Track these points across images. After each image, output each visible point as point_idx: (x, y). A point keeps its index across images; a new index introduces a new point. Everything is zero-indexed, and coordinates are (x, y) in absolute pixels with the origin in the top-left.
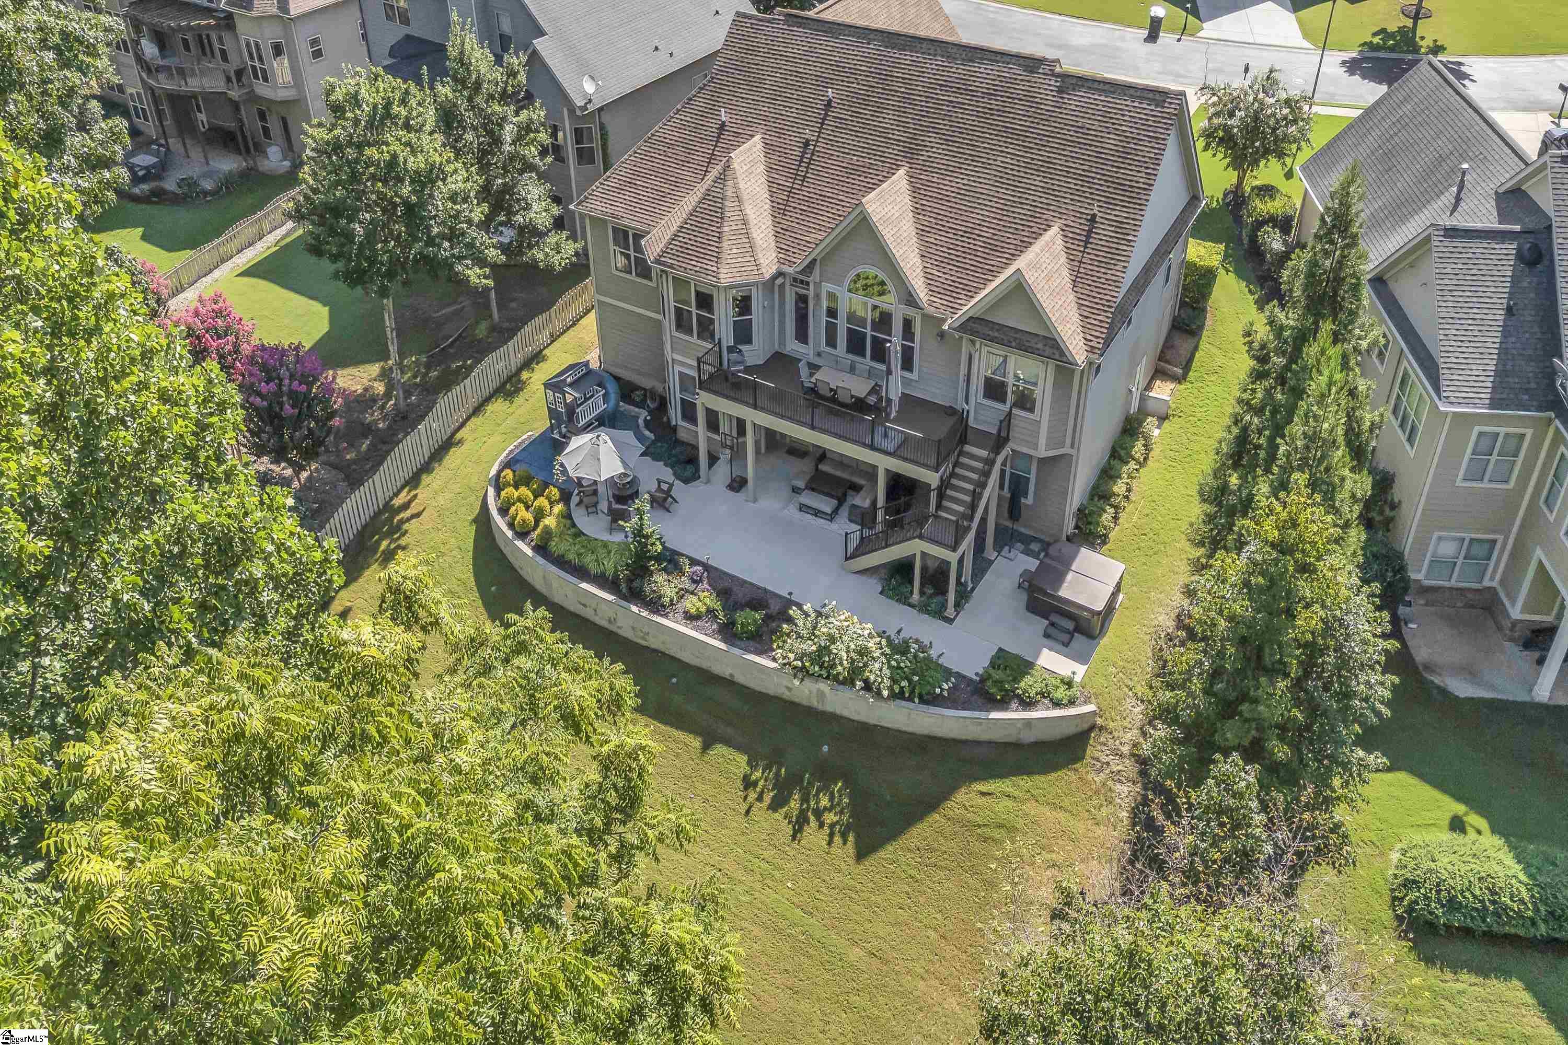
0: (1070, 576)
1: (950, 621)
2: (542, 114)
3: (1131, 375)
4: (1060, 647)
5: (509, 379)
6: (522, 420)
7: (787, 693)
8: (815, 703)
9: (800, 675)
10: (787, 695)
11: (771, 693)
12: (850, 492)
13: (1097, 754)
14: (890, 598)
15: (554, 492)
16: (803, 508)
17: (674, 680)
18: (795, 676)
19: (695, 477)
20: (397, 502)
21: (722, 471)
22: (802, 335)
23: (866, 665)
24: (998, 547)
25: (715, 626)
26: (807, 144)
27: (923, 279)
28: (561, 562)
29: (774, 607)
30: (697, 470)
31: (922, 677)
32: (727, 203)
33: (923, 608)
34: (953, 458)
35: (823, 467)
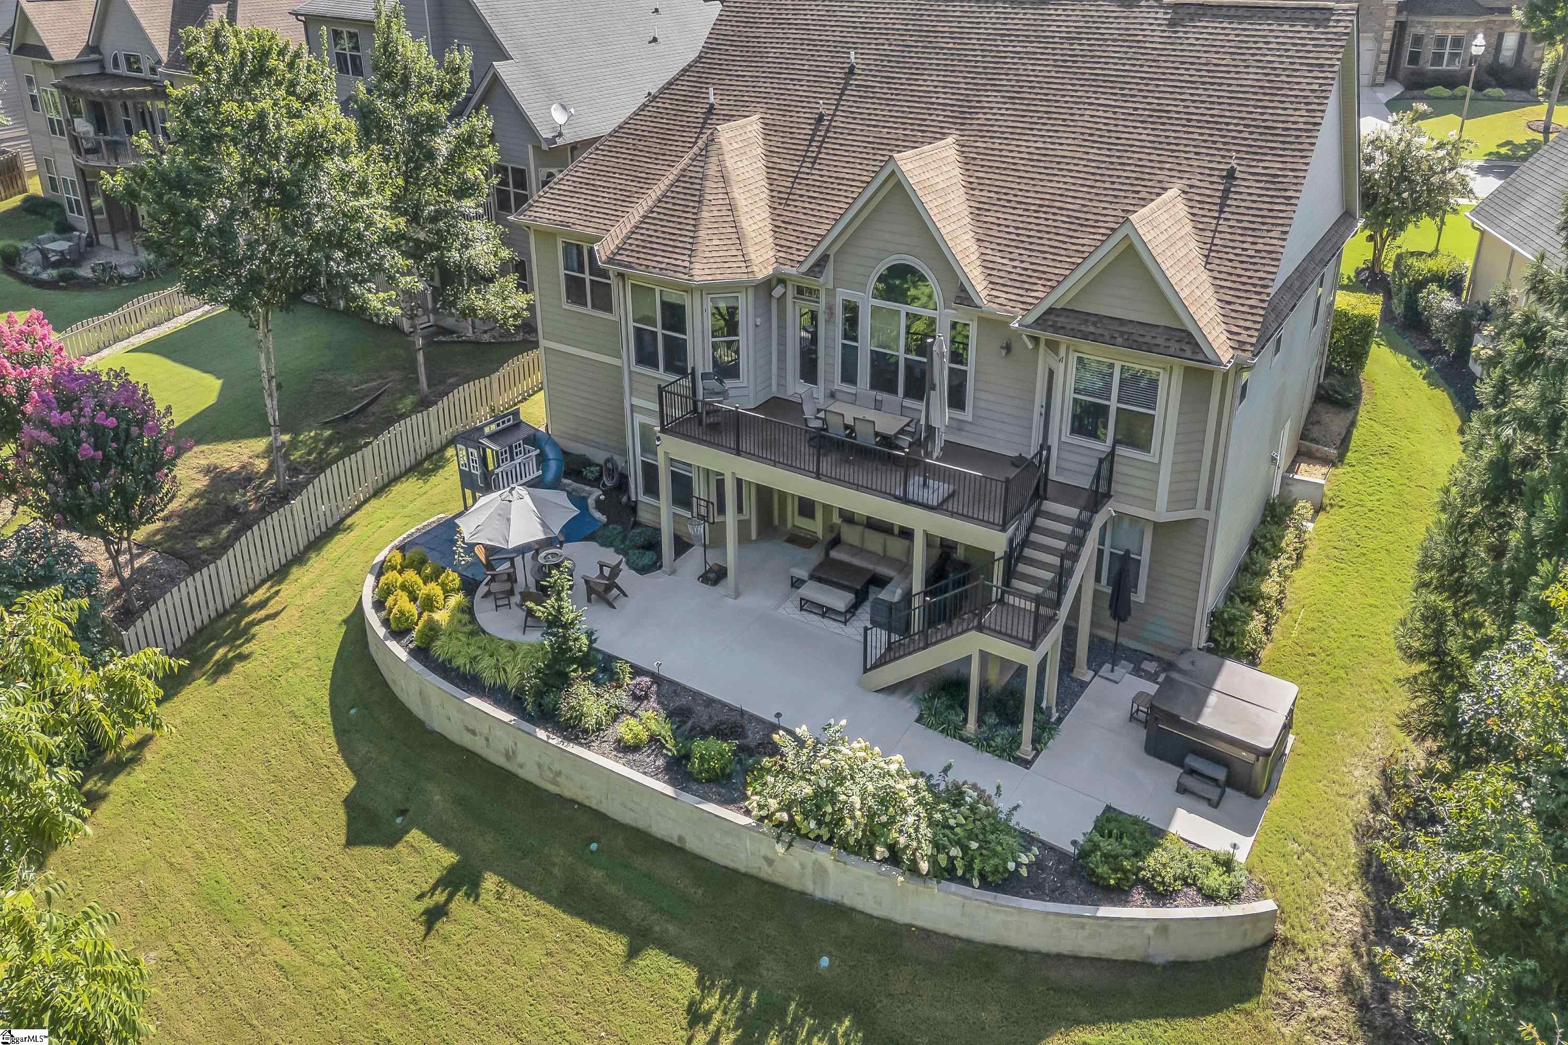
0: (1213, 699)
1: (1026, 764)
2: (490, 124)
3: (1274, 441)
4: (1204, 807)
5: (429, 456)
6: (435, 500)
7: (765, 867)
8: (809, 887)
9: (786, 837)
10: (766, 872)
11: (742, 869)
12: (872, 589)
13: (1282, 987)
14: (930, 727)
15: (453, 578)
16: (806, 605)
17: (594, 846)
18: (778, 839)
19: (656, 565)
20: (251, 600)
21: (694, 562)
22: (809, 371)
23: (892, 821)
24: (1095, 663)
25: (660, 762)
26: (821, 118)
27: (980, 269)
28: (445, 670)
29: (753, 737)
30: (660, 557)
31: (985, 844)
32: (707, 183)
33: (983, 743)
34: (1027, 516)
35: (834, 554)
